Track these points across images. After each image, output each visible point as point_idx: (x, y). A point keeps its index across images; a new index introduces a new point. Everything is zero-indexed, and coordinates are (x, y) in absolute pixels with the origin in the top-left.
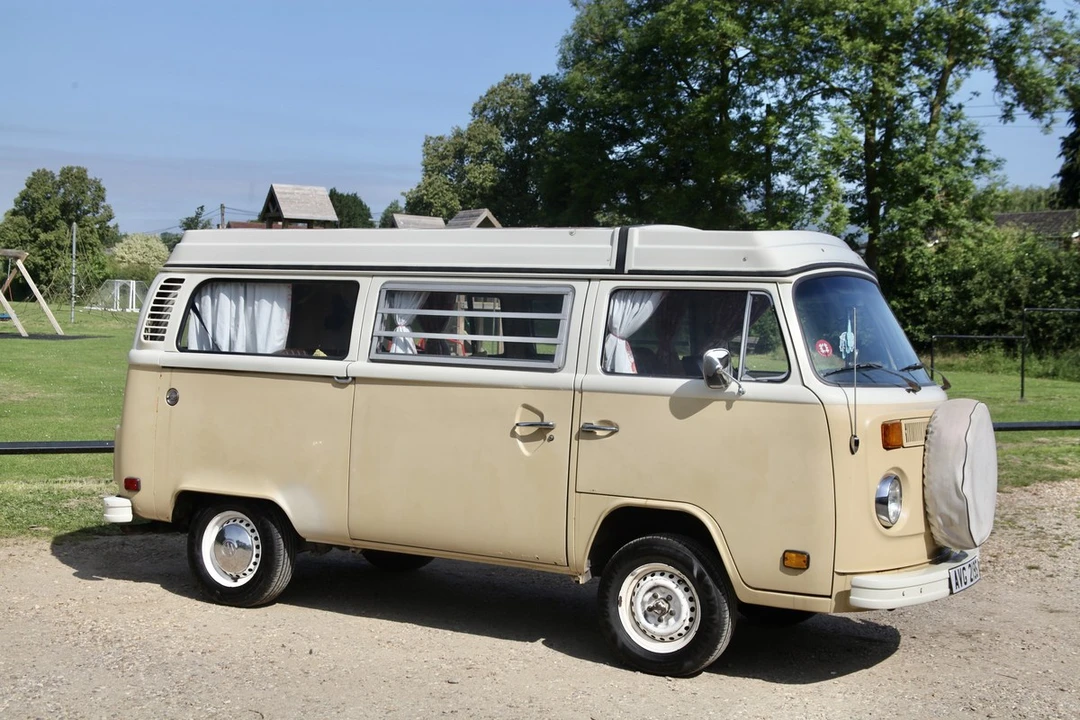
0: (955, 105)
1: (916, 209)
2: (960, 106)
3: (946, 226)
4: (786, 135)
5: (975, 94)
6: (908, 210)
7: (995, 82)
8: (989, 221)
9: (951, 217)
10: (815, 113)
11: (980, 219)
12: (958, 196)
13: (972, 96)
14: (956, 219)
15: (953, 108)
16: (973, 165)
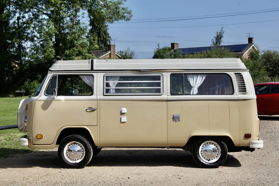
0: (77, 20)
1: (74, 50)
2: (79, 20)
3: (82, 55)
4: (33, 27)
5: (83, 17)
6: (71, 51)
7: (88, 13)
8: (93, 54)
9: (83, 53)
10: (42, 21)
11: (90, 53)
12: (84, 47)
13: (82, 17)
14: (85, 53)
15: (77, 21)
16: (86, 37)
